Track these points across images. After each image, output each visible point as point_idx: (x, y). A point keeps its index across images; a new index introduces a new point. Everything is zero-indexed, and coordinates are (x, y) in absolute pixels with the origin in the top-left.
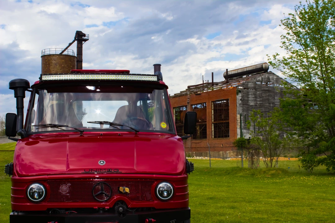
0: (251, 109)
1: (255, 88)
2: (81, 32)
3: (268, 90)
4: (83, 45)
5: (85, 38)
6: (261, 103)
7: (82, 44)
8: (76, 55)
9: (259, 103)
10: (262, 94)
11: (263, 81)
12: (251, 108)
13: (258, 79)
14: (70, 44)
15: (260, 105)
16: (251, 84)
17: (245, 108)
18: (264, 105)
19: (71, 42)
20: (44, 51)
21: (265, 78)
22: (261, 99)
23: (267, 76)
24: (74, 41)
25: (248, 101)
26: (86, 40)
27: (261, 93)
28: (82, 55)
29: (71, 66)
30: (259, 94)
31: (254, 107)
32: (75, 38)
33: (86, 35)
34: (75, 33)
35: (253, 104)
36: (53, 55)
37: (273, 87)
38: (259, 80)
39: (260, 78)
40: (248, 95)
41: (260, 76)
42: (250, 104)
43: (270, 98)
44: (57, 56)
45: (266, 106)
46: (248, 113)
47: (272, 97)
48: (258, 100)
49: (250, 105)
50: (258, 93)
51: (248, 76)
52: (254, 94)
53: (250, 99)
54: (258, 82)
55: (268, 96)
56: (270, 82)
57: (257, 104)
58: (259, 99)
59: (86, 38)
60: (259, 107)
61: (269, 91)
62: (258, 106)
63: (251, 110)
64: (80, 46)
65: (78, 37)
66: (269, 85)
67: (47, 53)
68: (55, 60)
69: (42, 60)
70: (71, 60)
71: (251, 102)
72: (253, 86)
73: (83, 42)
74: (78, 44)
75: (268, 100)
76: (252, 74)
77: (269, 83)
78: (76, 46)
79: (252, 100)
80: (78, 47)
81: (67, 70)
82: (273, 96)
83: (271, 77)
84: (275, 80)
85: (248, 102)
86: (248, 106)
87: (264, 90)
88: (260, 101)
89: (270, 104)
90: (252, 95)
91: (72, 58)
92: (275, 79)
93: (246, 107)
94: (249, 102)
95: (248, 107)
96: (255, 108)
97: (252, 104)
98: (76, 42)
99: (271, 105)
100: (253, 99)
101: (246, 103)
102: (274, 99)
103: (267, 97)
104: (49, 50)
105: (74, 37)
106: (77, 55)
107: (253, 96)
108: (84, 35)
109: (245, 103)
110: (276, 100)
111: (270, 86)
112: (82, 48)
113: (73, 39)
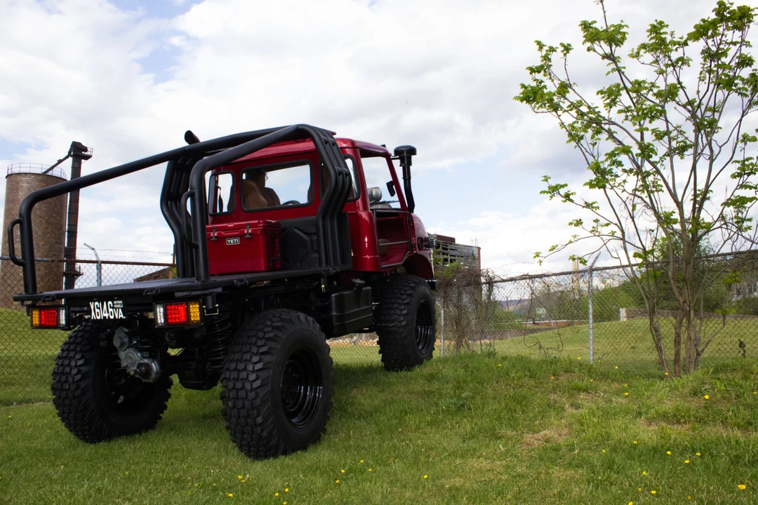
2: (80, 144)
4: (82, 165)
5: (86, 153)
7: (80, 164)
14: (60, 161)
19: (61, 159)
20: (10, 168)
24: (67, 157)
26: (87, 157)
32: (70, 153)
33: (88, 149)
34: (71, 144)
36: (26, 174)
44: (33, 176)
64: (77, 166)
65: (74, 152)
67: (16, 170)
68: (28, 183)
69: (8, 182)
73: (83, 161)
74: (74, 162)
78: (71, 165)
80: (73, 168)
98: (70, 159)
104: (18, 165)
105: (68, 150)
108: (86, 149)
112: (80, 168)
113: (67, 154)
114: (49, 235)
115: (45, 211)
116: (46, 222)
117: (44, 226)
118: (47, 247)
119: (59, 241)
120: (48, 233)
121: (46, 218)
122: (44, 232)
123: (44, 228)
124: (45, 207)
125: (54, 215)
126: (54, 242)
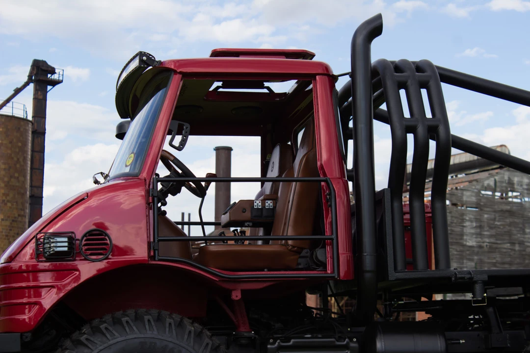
0: (469, 255)
1: (478, 205)
2: (44, 63)
3: (507, 211)
4: (48, 94)
5: (53, 77)
6: (492, 240)
7: (45, 93)
8: (30, 118)
9: (487, 240)
10: (494, 220)
11: (498, 189)
12: (468, 252)
13: (486, 183)
14: (18, 91)
15: (491, 247)
16: (468, 193)
17: (456, 253)
18: (499, 246)
19: (19, 86)
21: (501, 182)
22: (493, 232)
23: (506, 178)
24: (26, 85)
25: (462, 235)
26: (55, 83)
27: (493, 217)
28: (45, 118)
29: (20, 144)
30: (487, 219)
31: (476, 250)
32: (30, 77)
33: (57, 71)
34: (31, 63)
35: (474, 244)
37: (520, 204)
38: (488, 185)
39: (491, 182)
40: (463, 220)
41: (492, 175)
42: (468, 244)
43: (514, 231)
45: (505, 250)
46: (463, 263)
47: (518, 229)
48: (486, 233)
49: (465, 245)
50: (486, 216)
51: (456, 176)
52: (477, 220)
53: (468, 230)
54: (486, 189)
55: (510, 225)
56: (512, 191)
57: (483, 242)
58: (487, 231)
59: (55, 77)
60: (489, 252)
61: (511, 213)
62: (486, 249)
63: (468, 257)
64: (41, 97)
65: (36, 75)
66: (510, 200)
70: (19, 129)
71: (468, 238)
72: (474, 199)
73: (49, 87)
74: (36, 91)
75: (509, 234)
76: (468, 172)
77: (510, 194)
78: (32, 97)
79: (473, 234)
80: (36, 99)
81: (9, 152)
82: (521, 226)
83: (516, 180)
84: (525, 187)
85: (462, 239)
86: (461, 248)
87: (502, 211)
88: (491, 236)
89: (513, 244)
90: (472, 222)
91: (22, 123)
92: (527, 185)
93: (457, 251)
94: (465, 237)
95: (461, 251)
96: (477, 254)
97: (471, 242)
98: (32, 86)
99: (517, 247)
100: (473, 231)
101: (456, 239)
102: (524, 233)
103: (508, 228)
105: (27, 73)
106: (33, 117)
107: (474, 224)
108: (53, 71)
109: (455, 241)
110: (527, 236)
111: (515, 200)
112: (46, 100)
113: (26, 79)
114: (9, 204)
115: (5, 169)
116: (6, 186)
117: (3, 191)
118: (8, 223)
119: (22, 213)
120: (8, 201)
121: (6, 179)
122: (3, 201)
123: (4, 194)
124: (4, 164)
125: (16, 175)
126: (16, 215)
